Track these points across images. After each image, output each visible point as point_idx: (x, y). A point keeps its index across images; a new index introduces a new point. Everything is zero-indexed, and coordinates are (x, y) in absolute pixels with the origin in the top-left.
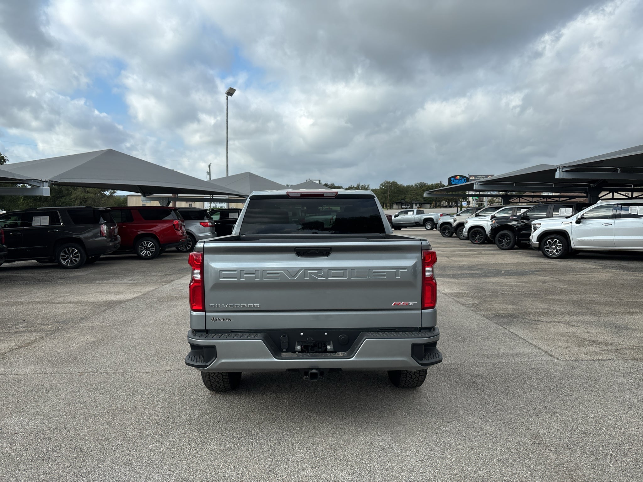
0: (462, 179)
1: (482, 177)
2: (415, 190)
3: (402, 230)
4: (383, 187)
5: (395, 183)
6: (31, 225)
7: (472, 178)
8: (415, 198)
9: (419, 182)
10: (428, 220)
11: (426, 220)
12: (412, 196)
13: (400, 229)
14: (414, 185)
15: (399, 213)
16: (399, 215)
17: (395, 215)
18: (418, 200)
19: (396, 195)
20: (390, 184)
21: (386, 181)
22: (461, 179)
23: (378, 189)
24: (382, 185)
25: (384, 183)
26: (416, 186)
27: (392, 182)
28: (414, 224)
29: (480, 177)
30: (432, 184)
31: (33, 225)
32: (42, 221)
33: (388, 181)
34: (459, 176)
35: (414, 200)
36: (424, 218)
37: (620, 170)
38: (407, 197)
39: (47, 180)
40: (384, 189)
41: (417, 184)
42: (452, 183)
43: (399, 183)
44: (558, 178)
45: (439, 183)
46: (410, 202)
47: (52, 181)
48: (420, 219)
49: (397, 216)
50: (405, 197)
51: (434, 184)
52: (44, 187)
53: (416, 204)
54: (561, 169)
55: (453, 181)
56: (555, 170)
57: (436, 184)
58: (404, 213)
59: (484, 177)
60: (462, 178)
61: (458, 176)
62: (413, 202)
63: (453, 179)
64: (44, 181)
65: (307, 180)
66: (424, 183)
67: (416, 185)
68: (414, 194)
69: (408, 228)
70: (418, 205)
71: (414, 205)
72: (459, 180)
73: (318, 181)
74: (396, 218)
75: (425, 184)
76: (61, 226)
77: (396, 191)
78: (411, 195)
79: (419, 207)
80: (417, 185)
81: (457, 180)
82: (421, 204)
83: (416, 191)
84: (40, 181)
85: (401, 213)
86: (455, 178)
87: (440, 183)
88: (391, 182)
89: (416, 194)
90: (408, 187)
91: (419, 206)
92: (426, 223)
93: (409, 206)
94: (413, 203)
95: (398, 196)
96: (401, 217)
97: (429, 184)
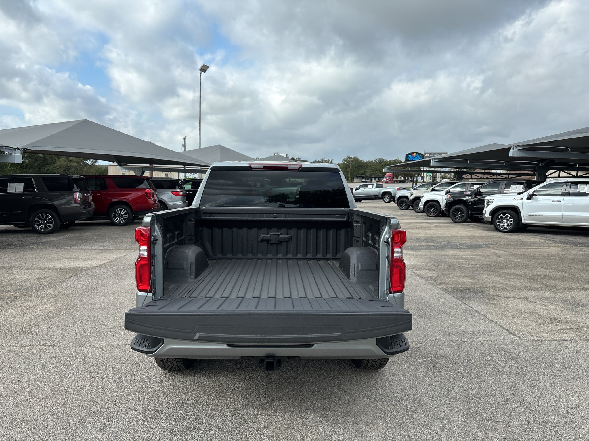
0: (418, 156)
1: (437, 154)
2: (374, 166)
3: (362, 202)
4: (346, 162)
5: (356, 158)
6: (6, 191)
7: (427, 155)
8: (374, 172)
9: (378, 158)
10: (386, 193)
11: (385, 194)
12: (372, 171)
13: (360, 201)
14: (373, 161)
15: (360, 186)
16: (359, 189)
17: (356, 188)
18: (377, 174)
19: (357, 169)
20: (352, 160)
21: (348, 156)
22: (417, 156)
23: (340, 164)
24: (344, 160)
25: (347, 158)
26: (375, 162)
27: (354, 158)
28: (374, 197)
29: (435, 154)
30: (391, 160)
31: (8, 191)
32: (17, 188)
33: (350, 157)
34: (416, 153)
35: (373, 174)
37: (570, 150)
38: (367, 171)
39: (19, 147)
40: (346, 164)
41: (377, 159)
42: (409, 160)
43: (360, 158)
44: (512, 156)
45: (396, 160)
46: (370, 176)
47: (24, 149)
48: (379, 193)
50: (365, 171)
51: (392, 160)
52: (16, 155)
53: (375, 178)
54: (515, 148)
55: (410, 158)
56: (509, 149)
57: (394, 160)
58: (364, 186)
59: (438, 154)
60: (418, 155)
61: (414, 153)
62: (372, 176)
63: (410, 156)
64: (16, 149)
65: (275, 154)
66: (383, 159)
67: (375, 161)
68: (374, 169)
70: (377, 179)
71: (373, 179)
72: (415, 156)
73: (286, 155)
74: (357, 190)
76: (36, 193)
77: (357, 166)
78: (371, 170)
79: (378, 181)
80: (377, 160)
81: (414, 156)
82: (379, 179)
83: (375, 166)
84: (12, 149)
85: (362, 186)
86: (412, 155)
87: (397, 159)
88: (353, 158)
89: (376, 169)
90: (368, 162)
93: (369, 180)
94: (372, 178)
95: (359, 171)
96: (362, 190)
97: (387, 160)
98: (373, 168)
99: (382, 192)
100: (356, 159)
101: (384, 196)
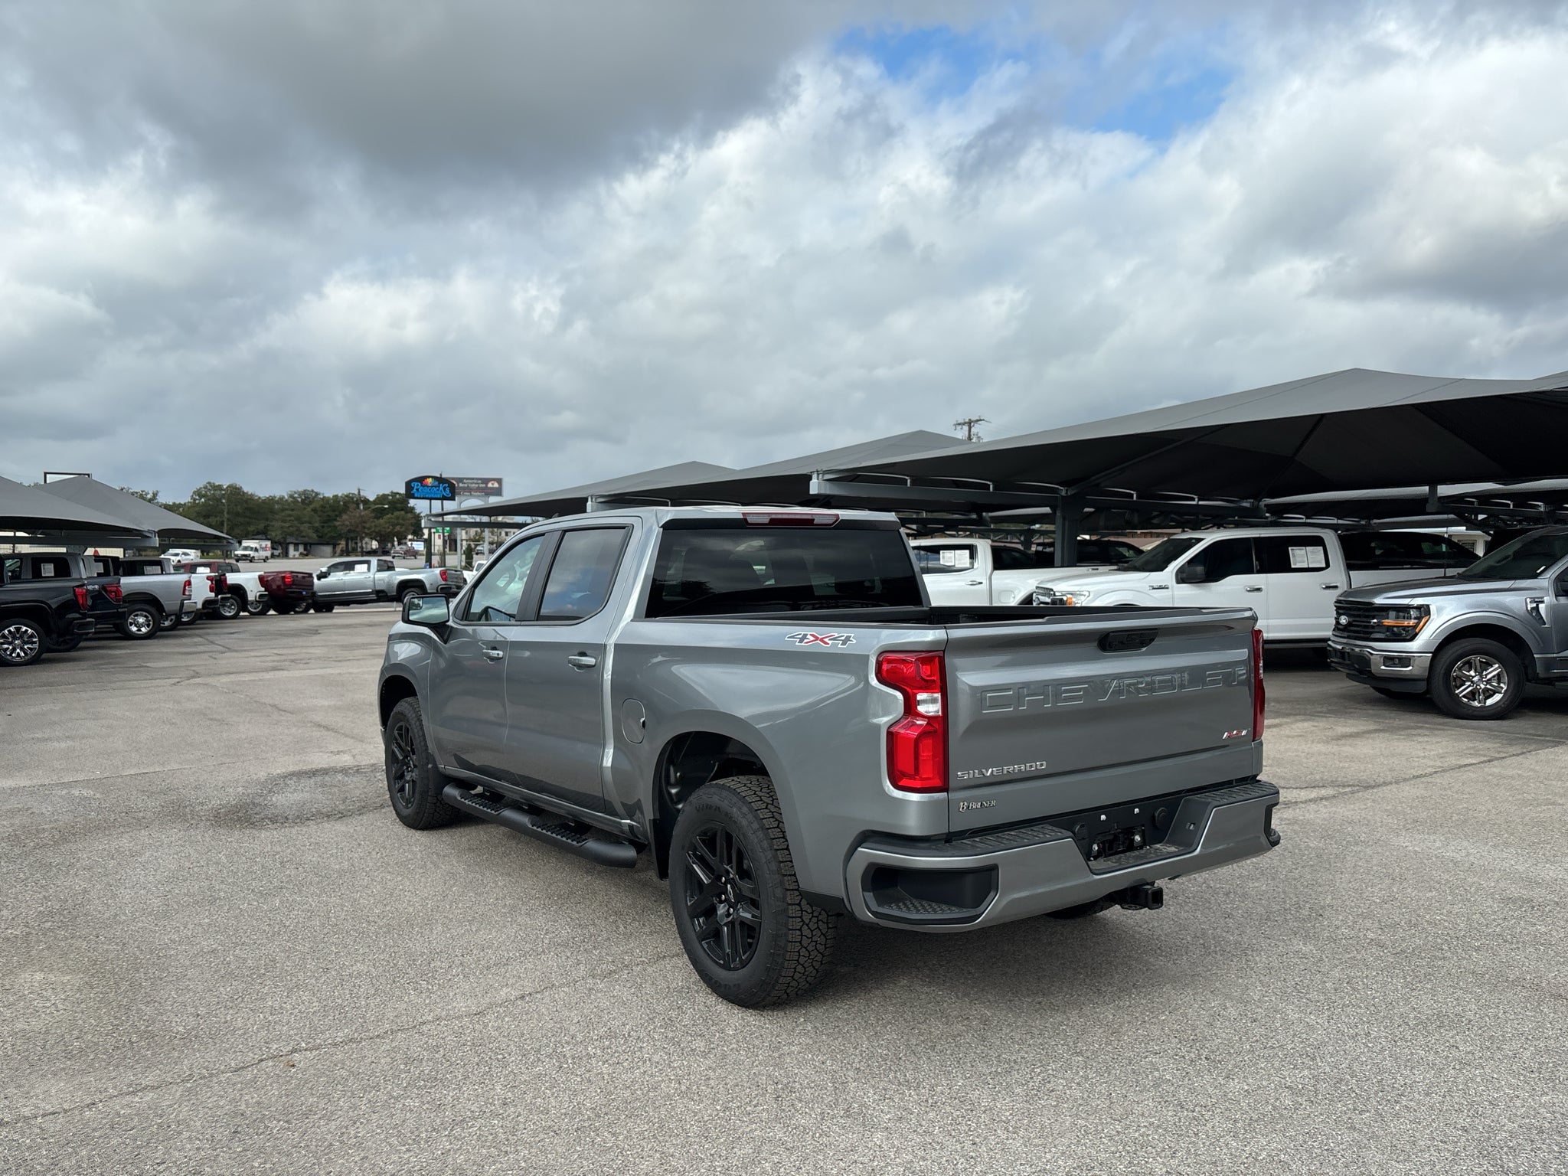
0: (439, 487)
1: (476, 481)
2: (292, 510)
3: (334, 611)
4: (203, 500)
5: (236, 488)
8: (295, 529)
9: (301, 489)
10: (409, 585)
11: (405, 586)
12: (286, 525)
13: (330, 609)
14: (286, 497)
15: (329, 568)
16: (329, 574)
17: (319, 572)
18: (304, 534)
19: (241, 520)
20: (223, 492)
21: (209, 483)
22: (436, 487)
23: (180, 504)
24: (198, 493)
25: (205, 487)
26: (291, 499)
27: (228, 487)
28: (373, 596)
29: (470, 481)
30: (336, 496)
33: (217, 484)
34: (432, 477)
35: (291, 534)
36: (398, 581)
38: (273, 526)
40: (204, 504)
41: (295, 493)
42: (416, 495)
43: (247, 489)
44: (816, 492)
45: (353, 494)
46: (282, 540)
48: (389, 584)
49: (325, 577)
50: (268, 525)
51: (340, 495)
53: (296, 545)
54: (821, 476)
55: (417, 490)
56: (808, 477)
57: (347, 496)
58: (343, 567)
59: (480, 482)
60: (439, 483)
61: (429, 477)
62: (289, 540)
63: (418, 485)
65: (46, 474)
66: (313, 491)
67: (291, 496)
68: (292, 518)
69: (351, 606)
70: (301, 549)
71: (291, 548)
72: (432, 487)
74: (322, 580)
75: (317, 494)
77: (241, 511)
78: (284, 521)
79: (305, 553)
80: (296, 495)
81: (428, 487)
82: (309, 548)
83: (294, 513)
85: (335, 567)
86: (422, 483)
87: (356, 492)
88: (225, 487)
89: (298, 519)
90: (270, 502)
91: (305, 550)
92: (406, 591)
94: (289, 543)
95: (249, 524)
96: (337, 578)
97: (326, 495)
98: (290, 516)
99: (397, 582)
100: (235, 492)
101: (403, 592)
